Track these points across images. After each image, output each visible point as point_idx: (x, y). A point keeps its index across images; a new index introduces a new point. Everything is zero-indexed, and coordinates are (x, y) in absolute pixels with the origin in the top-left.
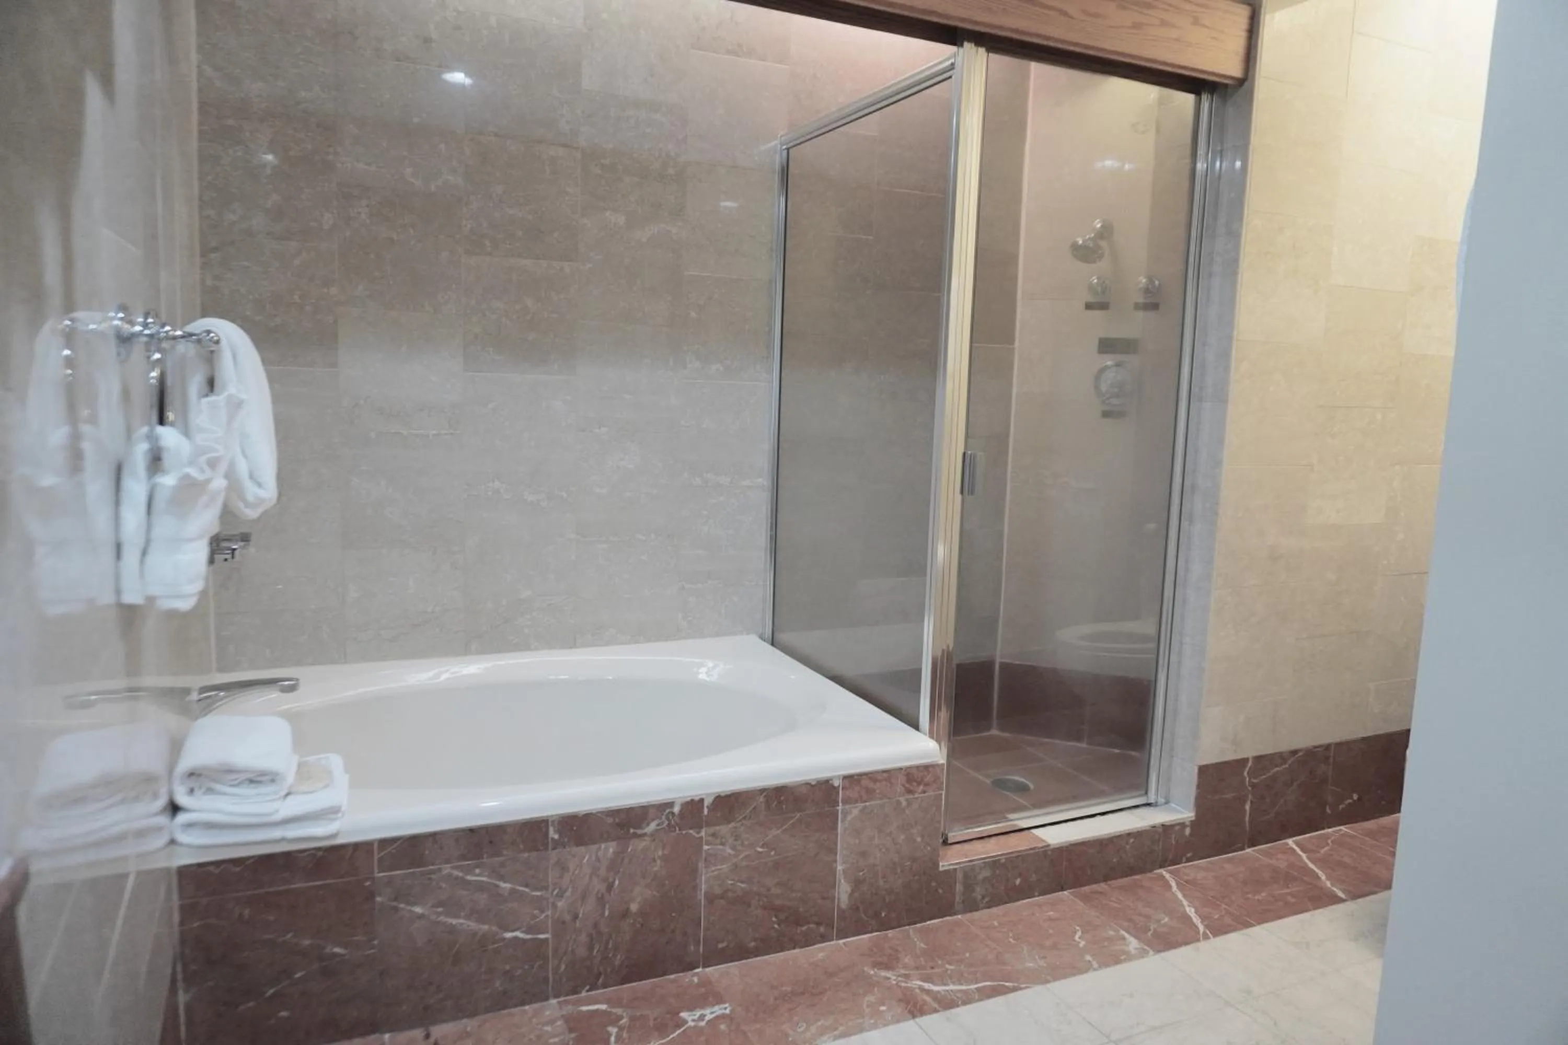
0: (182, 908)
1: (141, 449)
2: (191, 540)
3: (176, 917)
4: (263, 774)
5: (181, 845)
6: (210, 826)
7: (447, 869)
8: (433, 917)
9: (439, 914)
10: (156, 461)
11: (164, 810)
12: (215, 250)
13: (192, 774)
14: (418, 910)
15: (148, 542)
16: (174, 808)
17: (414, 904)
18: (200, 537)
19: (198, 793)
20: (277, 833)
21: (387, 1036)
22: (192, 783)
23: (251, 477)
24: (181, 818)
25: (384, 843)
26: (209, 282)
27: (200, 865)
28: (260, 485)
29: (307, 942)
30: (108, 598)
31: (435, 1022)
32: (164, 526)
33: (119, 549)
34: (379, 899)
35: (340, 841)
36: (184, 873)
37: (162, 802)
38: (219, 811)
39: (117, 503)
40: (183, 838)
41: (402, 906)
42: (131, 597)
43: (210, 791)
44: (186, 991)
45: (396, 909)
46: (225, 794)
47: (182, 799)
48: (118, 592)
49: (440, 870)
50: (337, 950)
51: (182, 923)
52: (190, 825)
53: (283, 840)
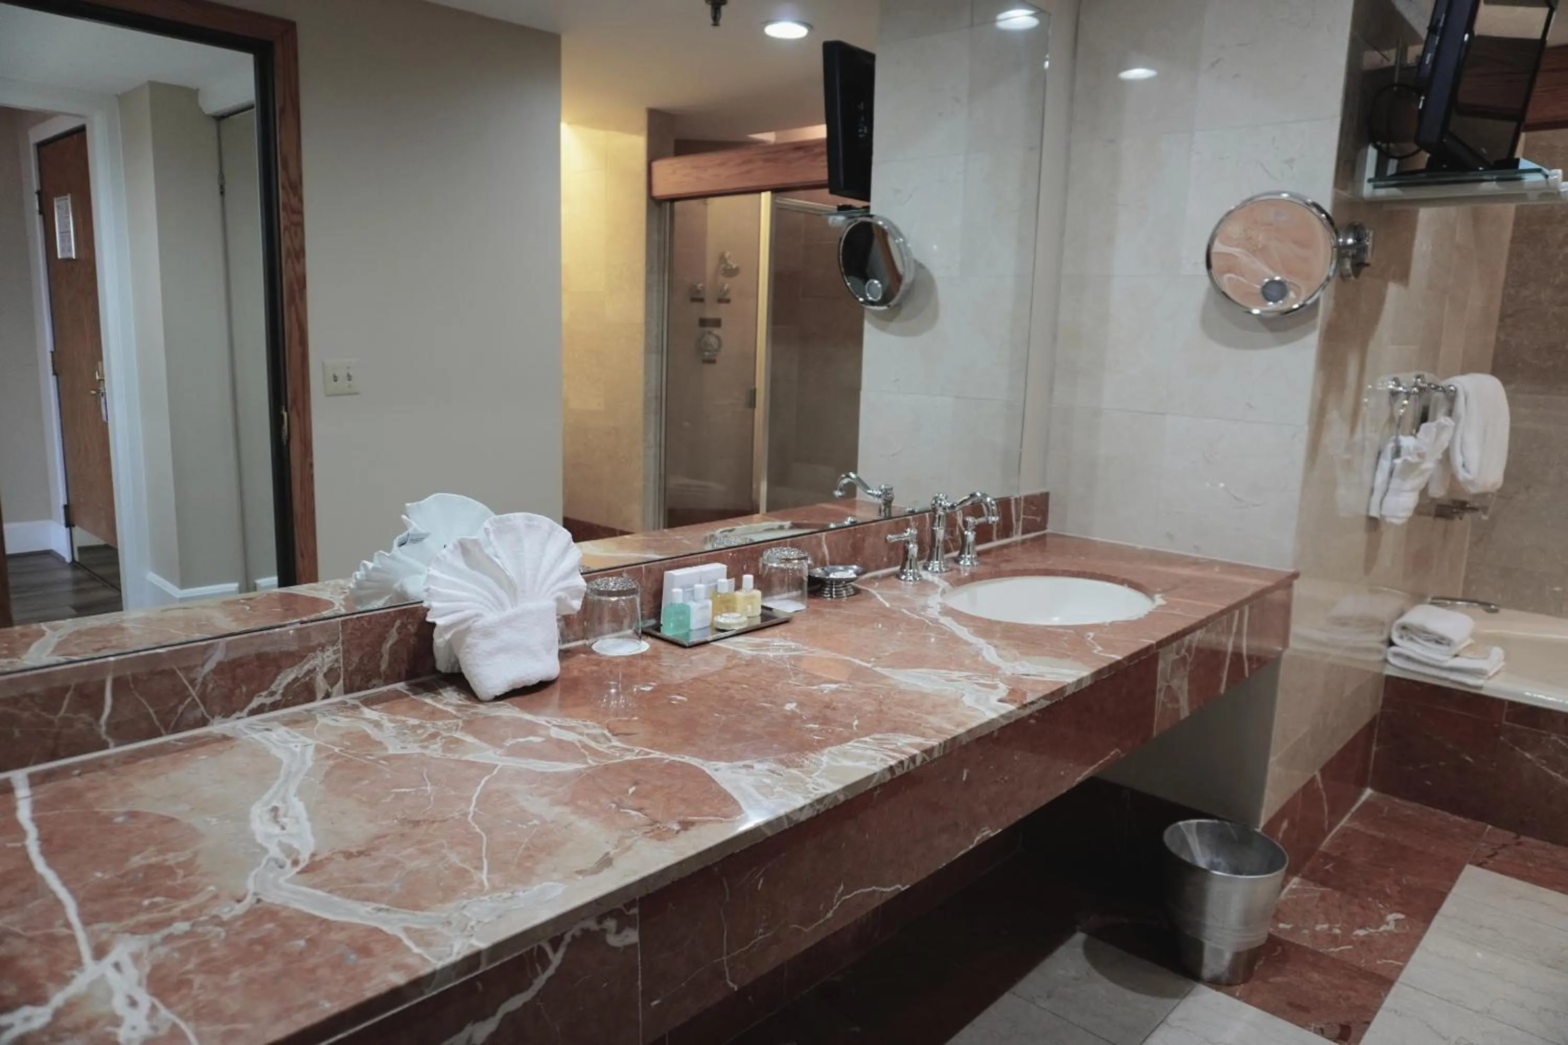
0: (1384, 699)
1: (1391, 446)
2: (1406, 491)
3: (1380, 703)
4: (1443, 638)
5: (1390, 663)
6: (1409, 658)
7: (1554, 737)
8: (1538, 765)
9: (1543, 765)
10: (1397, 453)
11: (1383, 642)
12: (1511, 316)
13: (1404, 628)
14: (1528, 755)
15: (1387, 490)
16: (1391, 643)
17: (1525, 750)
18: (1413, 490)
19: (1405, 639)
20: (1444, 674)
21: (1490, 827)
22: (1403, 632)
23: (1464, 466)
24: (1393, 649)
25: (1513, 704)
26: (1502, 338)
27: (1398, 678)
28: (1468, 472)
29: (1450, 746)
30: (1364, 513)
31: (1524, 834)
32: (1395, 482)
33: (1372, 491)
34: (1502, 738)
35: (1483, 692)
36: (1389, 679)
37: (1384, 637)
38: (1415, 652)
39: (1376, 469)
40: (1392, 660)
41: (1517, 748)
42: (1374, 513)
43: (1411, 639)
44: (1377, 746)
45: (1513, 749)
46: (1418, 643)
47: (1395, 639)
48: (1368, 510)
49: (1549, 736)
50: (1468, 758)
51: (1383, 707)
52: (1397, 655)
53: (1446, 679)
